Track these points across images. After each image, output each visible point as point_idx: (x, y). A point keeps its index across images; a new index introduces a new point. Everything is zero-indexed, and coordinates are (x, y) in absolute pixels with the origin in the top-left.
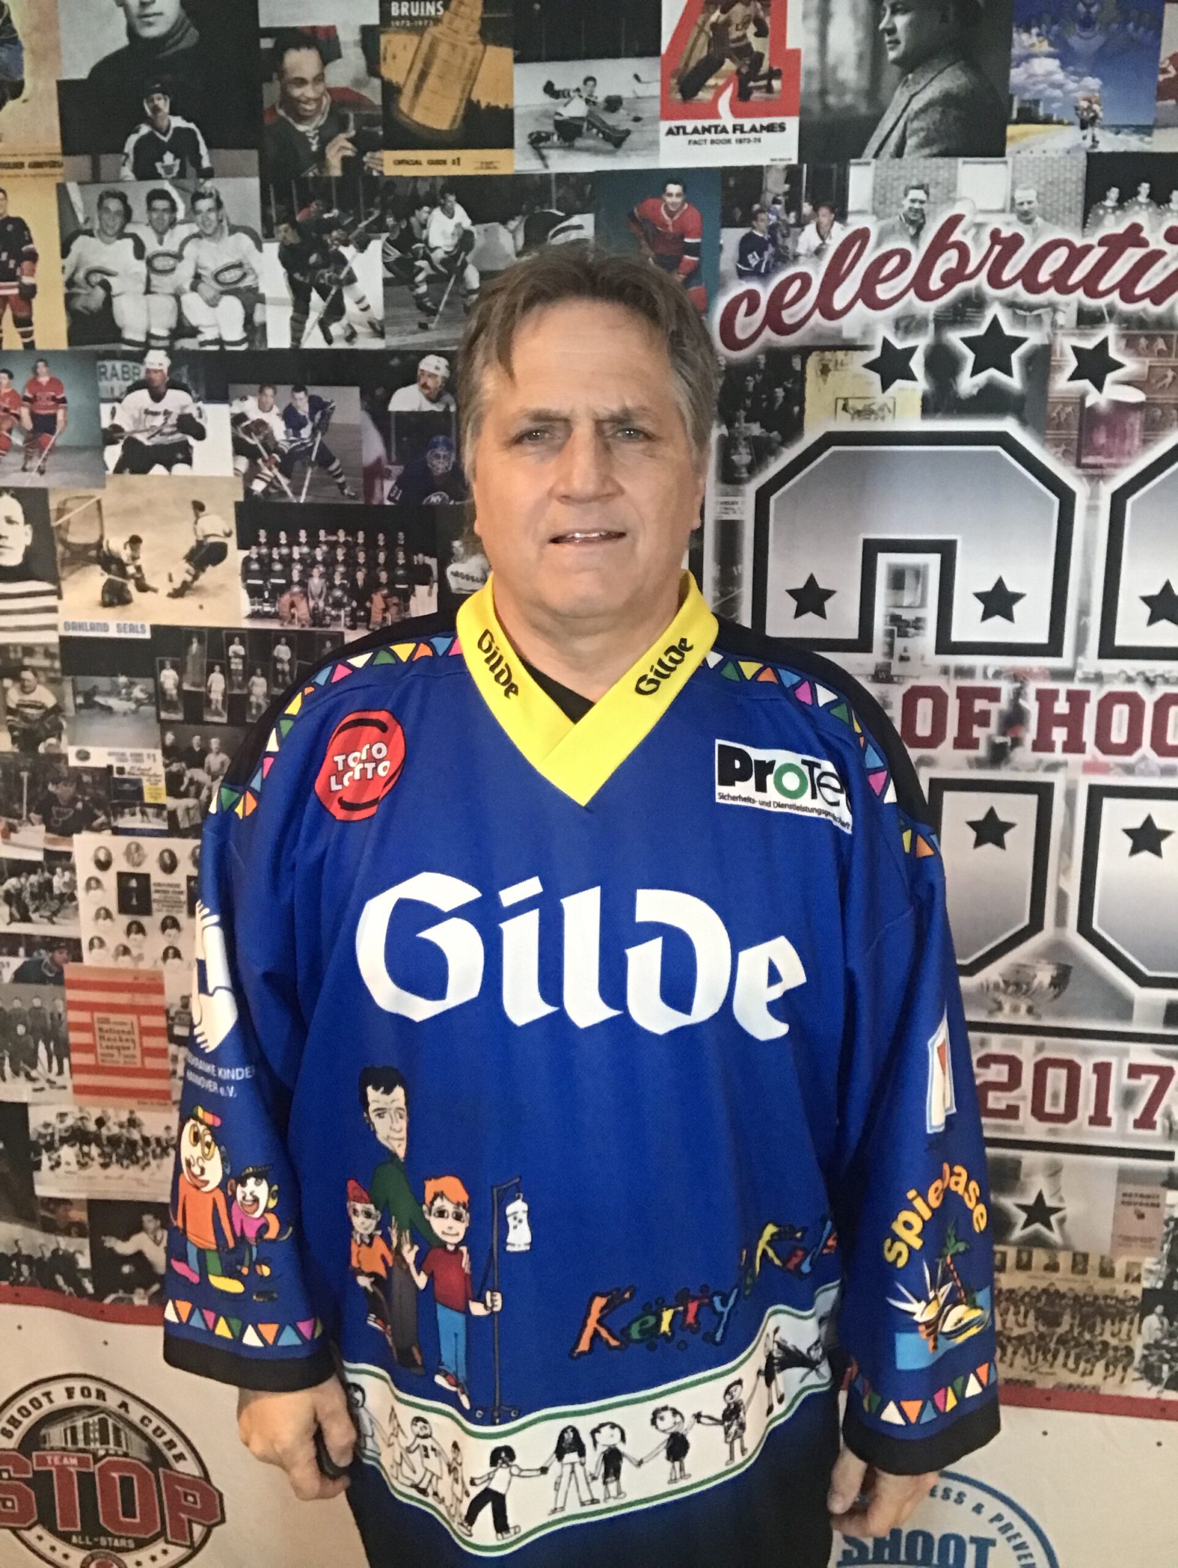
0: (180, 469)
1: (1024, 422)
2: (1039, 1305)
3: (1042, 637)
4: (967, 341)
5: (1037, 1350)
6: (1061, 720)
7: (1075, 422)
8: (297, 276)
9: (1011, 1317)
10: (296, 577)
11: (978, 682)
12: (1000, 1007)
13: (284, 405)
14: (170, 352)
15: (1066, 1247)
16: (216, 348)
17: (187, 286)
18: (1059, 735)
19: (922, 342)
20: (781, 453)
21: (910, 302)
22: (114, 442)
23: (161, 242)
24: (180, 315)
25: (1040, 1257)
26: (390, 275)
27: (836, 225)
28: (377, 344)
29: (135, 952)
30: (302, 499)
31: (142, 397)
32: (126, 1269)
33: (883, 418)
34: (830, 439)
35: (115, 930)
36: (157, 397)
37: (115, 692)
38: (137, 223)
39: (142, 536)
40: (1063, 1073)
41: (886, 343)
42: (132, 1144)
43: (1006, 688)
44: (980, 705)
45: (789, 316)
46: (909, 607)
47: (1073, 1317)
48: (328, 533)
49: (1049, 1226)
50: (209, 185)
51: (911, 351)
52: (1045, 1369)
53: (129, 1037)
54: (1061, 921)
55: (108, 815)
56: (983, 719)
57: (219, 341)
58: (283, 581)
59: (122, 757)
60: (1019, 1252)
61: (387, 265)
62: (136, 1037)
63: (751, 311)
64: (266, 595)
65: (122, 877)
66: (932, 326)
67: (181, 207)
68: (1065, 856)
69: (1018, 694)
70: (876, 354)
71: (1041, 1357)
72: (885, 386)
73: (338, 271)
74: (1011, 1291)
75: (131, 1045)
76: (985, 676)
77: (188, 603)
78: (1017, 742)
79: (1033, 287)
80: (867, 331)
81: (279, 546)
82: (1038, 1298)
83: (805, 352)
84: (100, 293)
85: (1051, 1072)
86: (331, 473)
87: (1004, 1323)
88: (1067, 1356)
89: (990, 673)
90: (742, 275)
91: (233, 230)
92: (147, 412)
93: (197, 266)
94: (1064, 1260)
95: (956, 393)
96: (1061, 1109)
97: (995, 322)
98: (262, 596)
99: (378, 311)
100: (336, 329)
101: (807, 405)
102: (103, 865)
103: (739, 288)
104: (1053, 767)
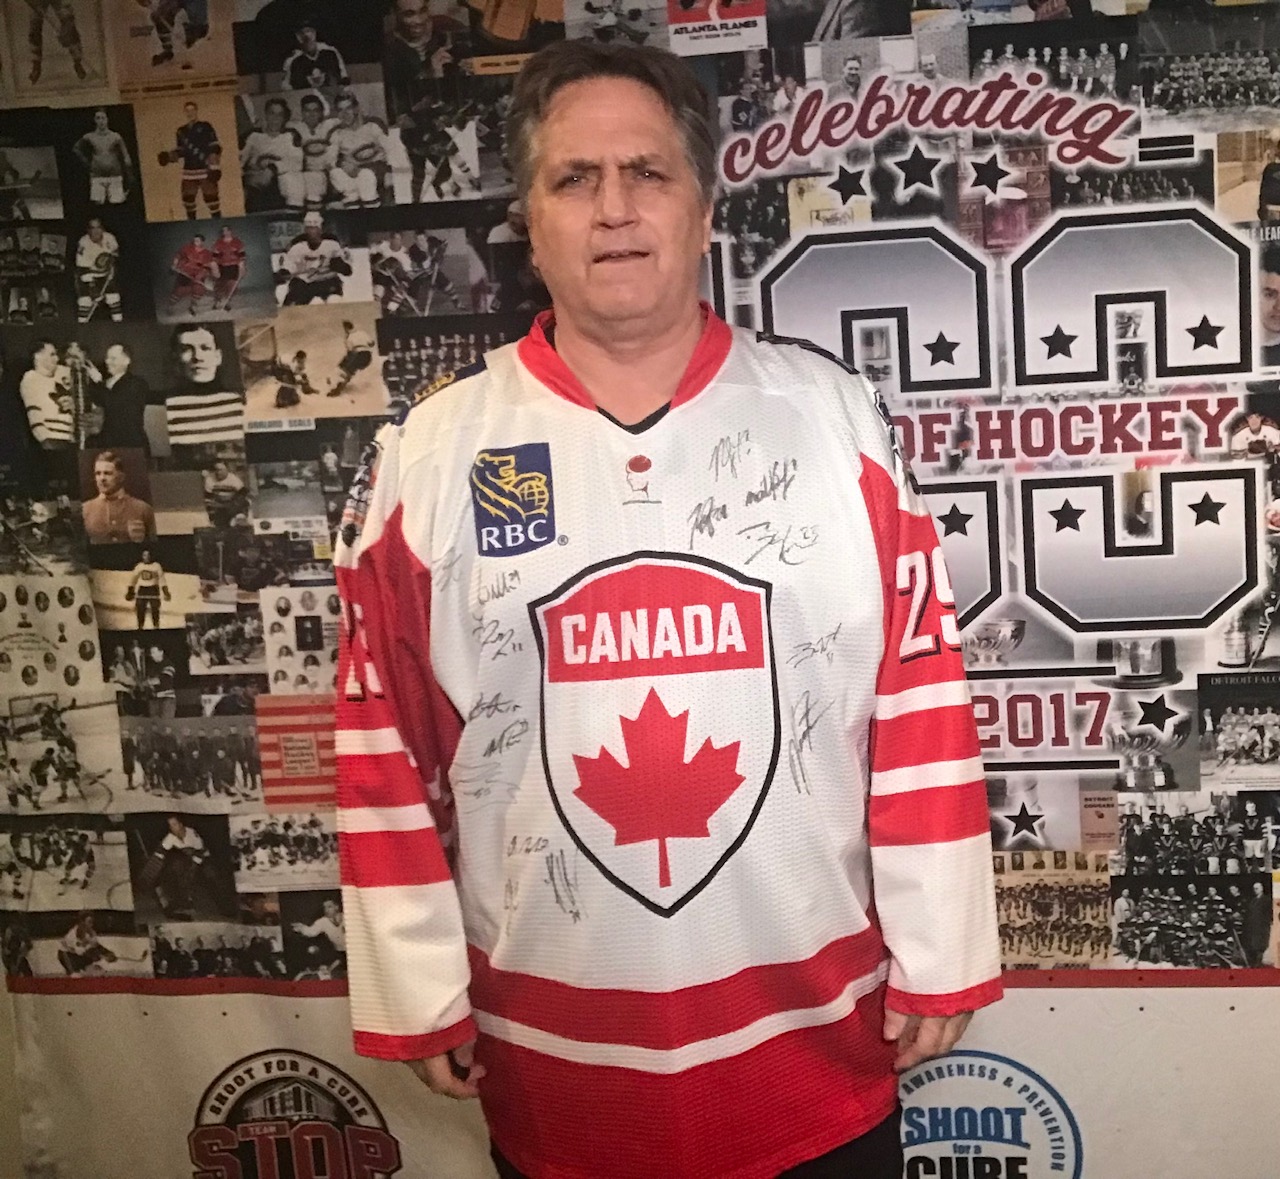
0: (333, 299)
1: (945, 219)
2: (1034, 898)
3: (974, 373)
4: (899, 164)
5: (1037, 936)
6: (996, 434)
7: (980, 216)
8: (415, 151)
9: (1013, 911)
10: (424, 372)
11: (933, 411)
12: (977, 660)
13: (410, 245)
14: (324, 213)
15: (1048, 848)
16: (356, 207)
17: (333, 164)
18: (996, 445)
19: (867, 167)
20: (775, 253)
21: (856, 141)
22: (283, 282)
23: (313, 133)
24: (330, 187)
25: (1029, 857)
26: (483, 145)
27: (799, 89)
28: (476, 195)
29: (311, 680)
30: (426, 314)
31: (302, 248)
32: (312, 950)
33: (845, 223)
34: (809, 241)
35: (295, 665)
36: (314, 246)
37: (288, 473)
38: (294, 120)
39: (305, 350)
40: (1029, 705)
41: (841, 168)
42: (314, 841)
43: (955, 413)
44: (937, 427)
45: (772, 155)
46: (879, 359)
47: (1061, 907)
48: (448, 337)
49: (1032, 830)
50: (347, 89)
51: (860, 174)
52: (1045, 953)
53: (309, 751)
54: (1013, 587)
55: (286, 572)
56: (941, 438)
57: (359, 202)
58: (414, 377)
59: (296, 524)
60: (1013, 856)
61: (480, 139)
62: (314, 751)
63: (744, 153)
64: (402, 388)
65: (299, 620)
66: (873, 156)
67: (327, 106)
68: (1011, 537)
69: (963, 417)
70: (835, 178)
71: (1040, 943)
72: (845, 201)
73: (444, 145)
74: (1010, 889)
75: (310, 758)
76: (938, 405)
77: (344, 399)
78: (966, 453)
79: (942, 123)
80: (828, 161)
81: (410, 349)
82: (1032, 892)
83: (785, 179)
84: (268, 173)
85: (1020, 705)
86: (446, 293)
87: (1008, 916)
88: (1061, 940)
89: (942, 402)
90: (736, 128)
91: (367, 120)
92: (308, 258)
93: (341, 148)
94: (1048, 858)
95: (895, 202)
96: (1030, 735)
97: (917, 149)
98: (398, 389)
99: (475, 172)
100: (445, 187)
101: (791, 217)
102: (283, 612)
103: (736, 137)
104: (995, 469)
